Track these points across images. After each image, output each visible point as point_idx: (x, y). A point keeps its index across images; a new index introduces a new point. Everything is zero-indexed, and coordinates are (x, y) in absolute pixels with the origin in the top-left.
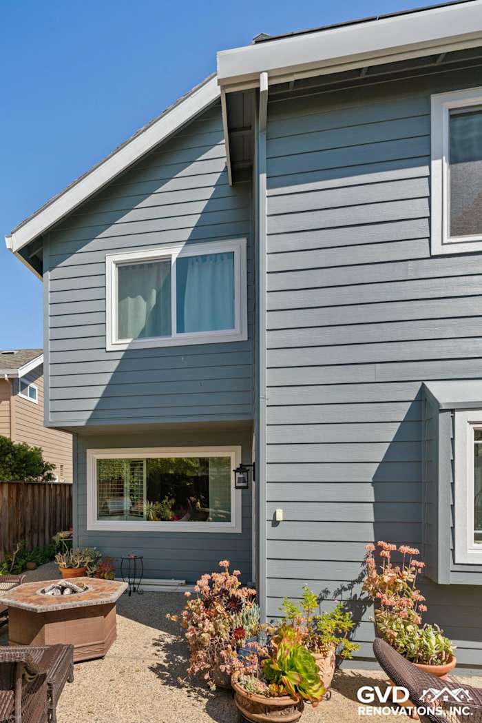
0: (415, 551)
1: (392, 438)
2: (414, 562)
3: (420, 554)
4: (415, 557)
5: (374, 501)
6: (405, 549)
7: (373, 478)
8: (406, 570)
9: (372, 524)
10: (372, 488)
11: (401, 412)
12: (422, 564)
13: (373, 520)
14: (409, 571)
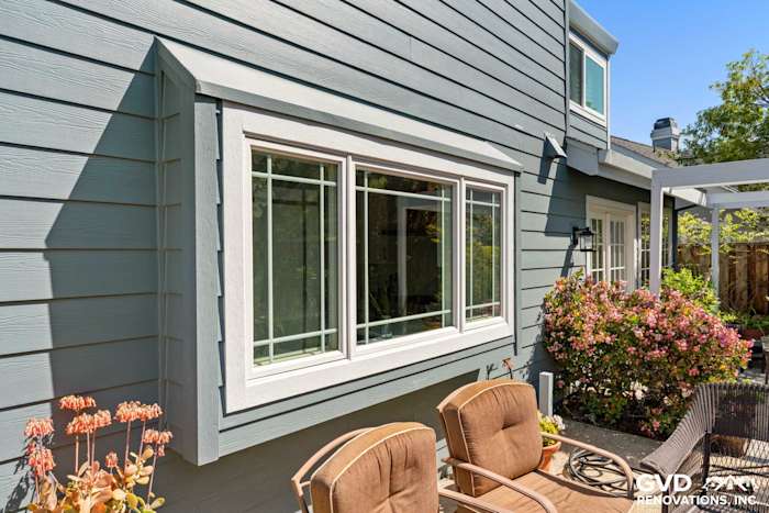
0: (153, 411)
1: (94, 146)
2: (149, 435)
3: (163, 415)
4: (153, 424)
5: (50, 296)
6: (130, 411)
7: (47, 241)
8: (133, 460)
9: (47, 355)
10: (47, 264)
11: (114, 89)
12: (167, 435)
13: (50, 346)
14: (140, 460)
